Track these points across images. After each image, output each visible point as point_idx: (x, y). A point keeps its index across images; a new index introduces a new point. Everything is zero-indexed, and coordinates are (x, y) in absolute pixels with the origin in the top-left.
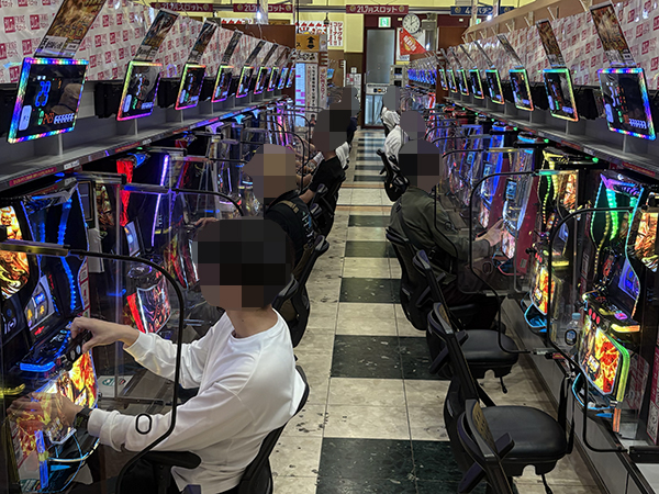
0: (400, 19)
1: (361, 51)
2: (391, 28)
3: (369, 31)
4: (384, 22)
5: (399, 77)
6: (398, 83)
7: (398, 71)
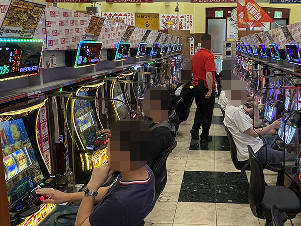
0: (229, 12)
1: (204, 32)
2: (224, 17)
3: (209, 20)
4: (219, 14)
5: (229, 49)
6: (228, 53)
7: (228, 45)
